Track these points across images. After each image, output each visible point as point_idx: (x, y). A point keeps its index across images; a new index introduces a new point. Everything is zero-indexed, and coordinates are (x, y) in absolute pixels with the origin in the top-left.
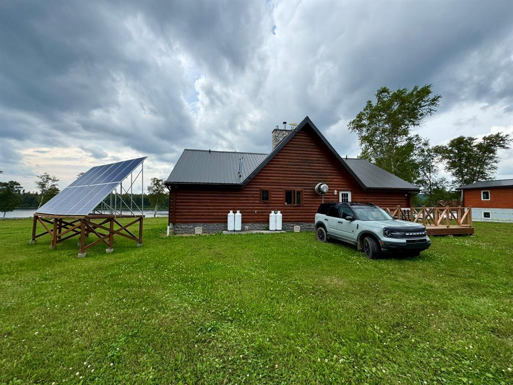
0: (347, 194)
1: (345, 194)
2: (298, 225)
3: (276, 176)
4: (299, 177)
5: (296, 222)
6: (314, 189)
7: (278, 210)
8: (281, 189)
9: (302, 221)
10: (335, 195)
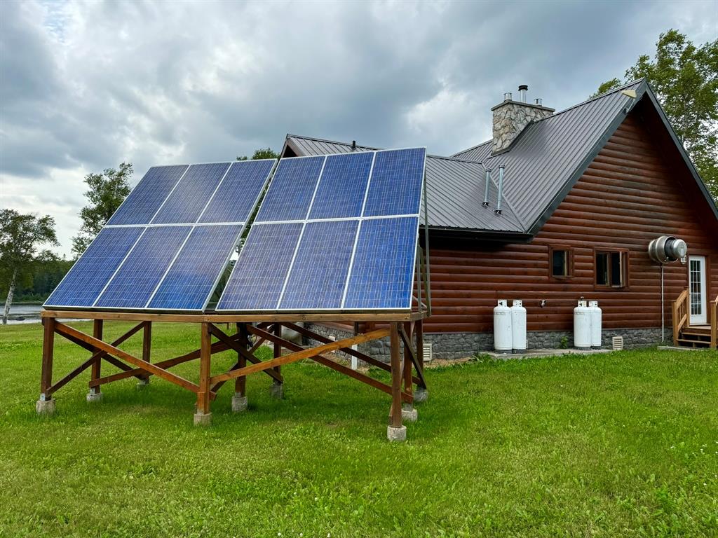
0: (699, 262)
1: (695, 262)
2: (619, 333)
3: (579, 217)
4: (621, 221)
5: (616, 326)
6: (647, 250)
7: (593, 298)
8: (587, 247)
9: (624, 326)
10: (681, 265)
